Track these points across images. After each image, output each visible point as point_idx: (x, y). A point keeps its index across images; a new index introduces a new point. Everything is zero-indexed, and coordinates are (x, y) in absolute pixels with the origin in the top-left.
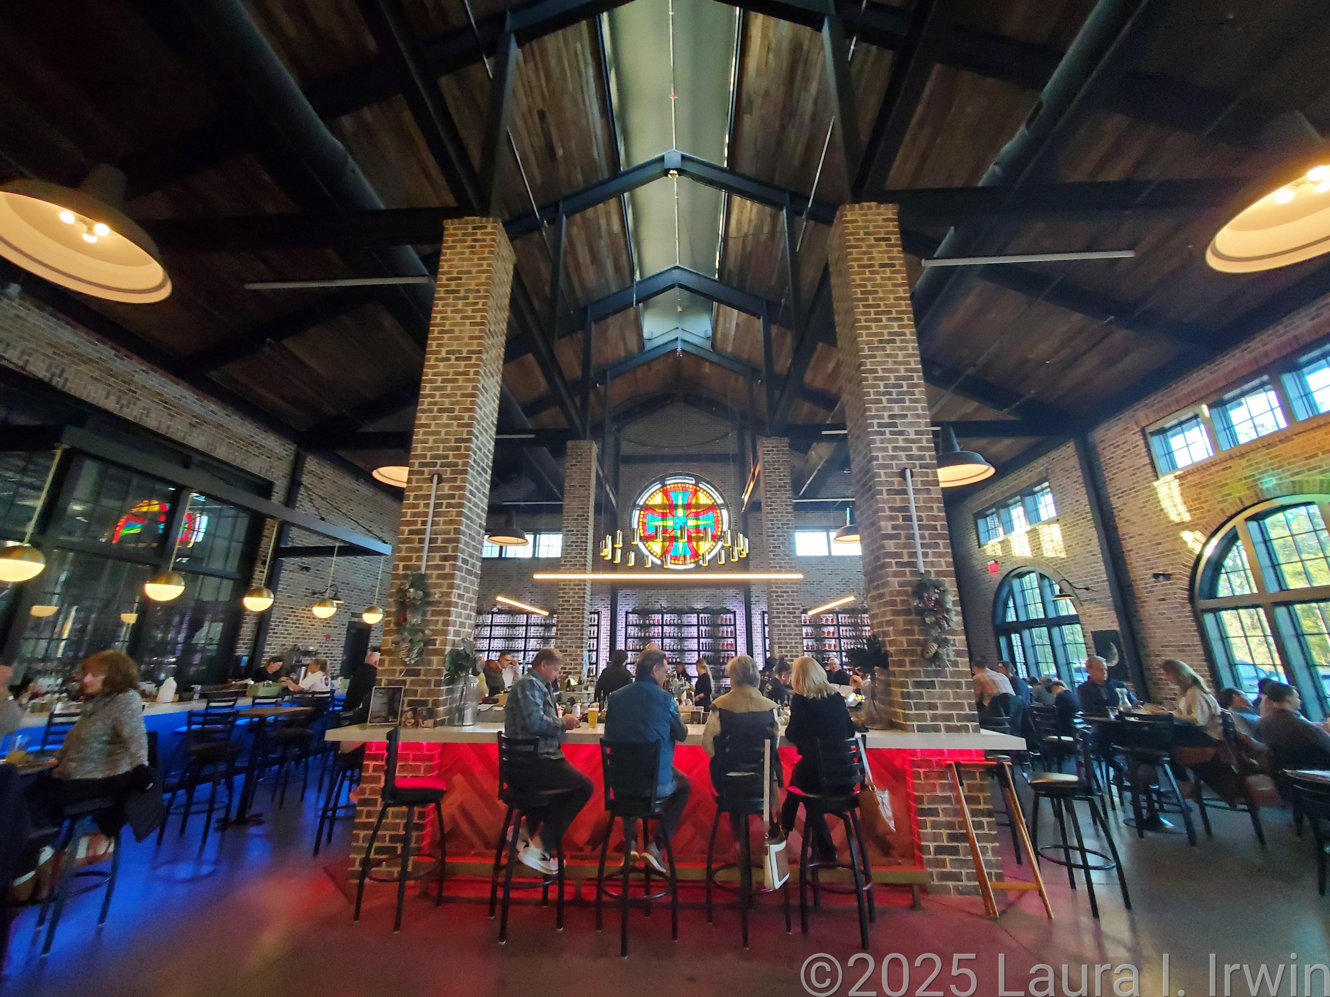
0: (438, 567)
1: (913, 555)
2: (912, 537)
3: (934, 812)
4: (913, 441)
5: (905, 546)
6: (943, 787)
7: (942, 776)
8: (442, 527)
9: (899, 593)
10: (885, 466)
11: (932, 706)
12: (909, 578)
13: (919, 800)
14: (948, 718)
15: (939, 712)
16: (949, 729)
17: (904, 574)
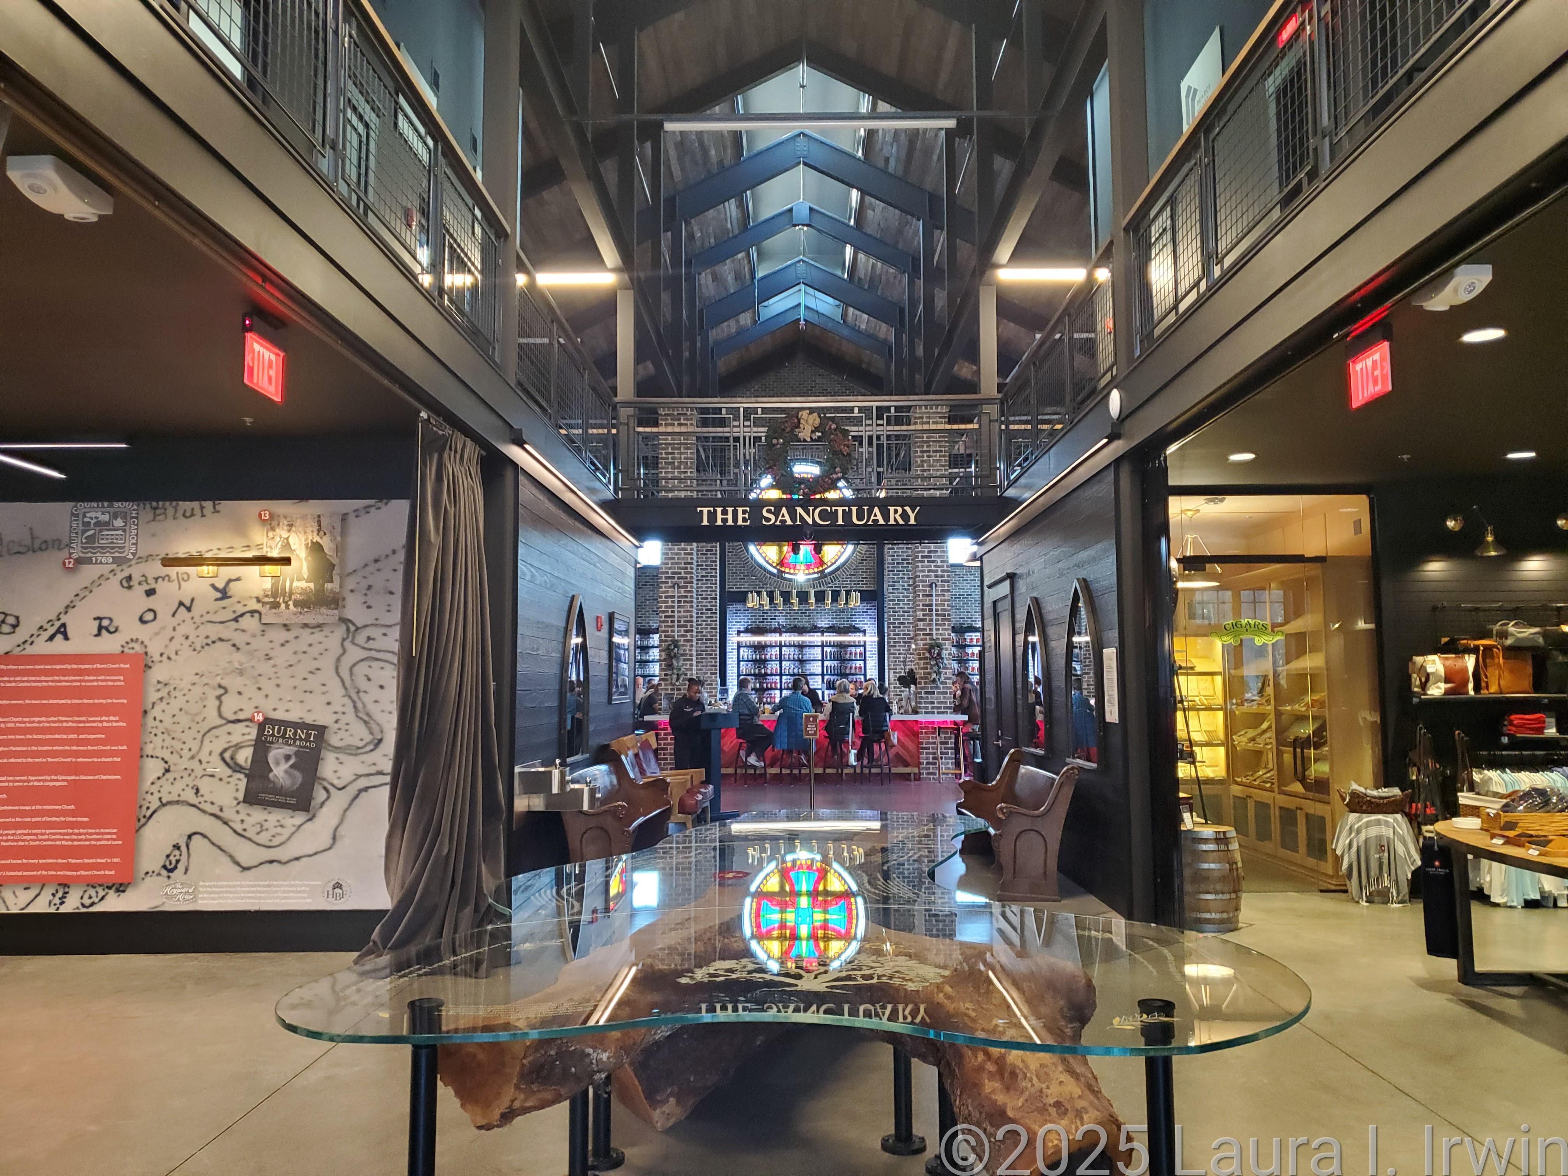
0: (683, 636)
1: (931, 630)
2: (931, 620)
3: (928, 748)
4: (939, 567)
5: (929, 625)
6: (933, 738)
7: (933, 733)
8: (682, 614)
9: (923, 649)
10: (922, 581)
11: (933, 703)
12: (928, 642)
13: (922, 743)
14: (940, 708)
15: (936, 705)
16: (938, 713)
17: (926, 639)
